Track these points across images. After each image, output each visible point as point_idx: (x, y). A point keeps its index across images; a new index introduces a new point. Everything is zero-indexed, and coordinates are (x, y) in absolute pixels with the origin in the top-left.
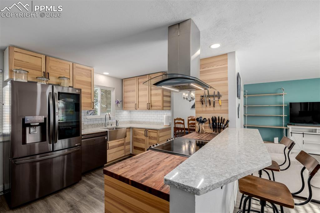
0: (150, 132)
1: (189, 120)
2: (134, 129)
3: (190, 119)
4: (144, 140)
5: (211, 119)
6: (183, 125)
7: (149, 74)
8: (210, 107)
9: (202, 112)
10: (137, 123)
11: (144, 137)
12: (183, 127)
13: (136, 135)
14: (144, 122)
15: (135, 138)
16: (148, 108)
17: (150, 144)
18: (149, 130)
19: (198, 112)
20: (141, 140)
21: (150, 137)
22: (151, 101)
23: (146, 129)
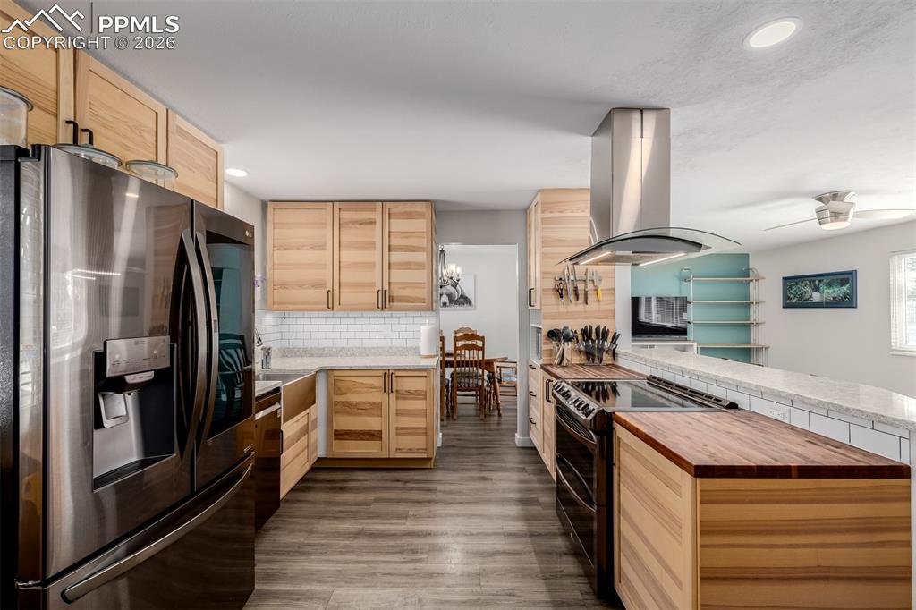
1: (456, 339)
2: (336, 373)
3: (459, 335)
4: (379, 406)
5: (579, 332)
6: (481, 352)
7: (382, 201)
8: (576, 304)
9: (559, 316)
10: (312, 355)
11: (377, 397)
12: (480, 358)
13: (345, 394)
14: (342, 349)
15: (339, 402)
16: (380, 306)
17: (399, 413)
18: (399, 373)
19: (548, 316)
20: (367, 406)
21: (402, 394)
22: (389, 283)
23: (387, 372)
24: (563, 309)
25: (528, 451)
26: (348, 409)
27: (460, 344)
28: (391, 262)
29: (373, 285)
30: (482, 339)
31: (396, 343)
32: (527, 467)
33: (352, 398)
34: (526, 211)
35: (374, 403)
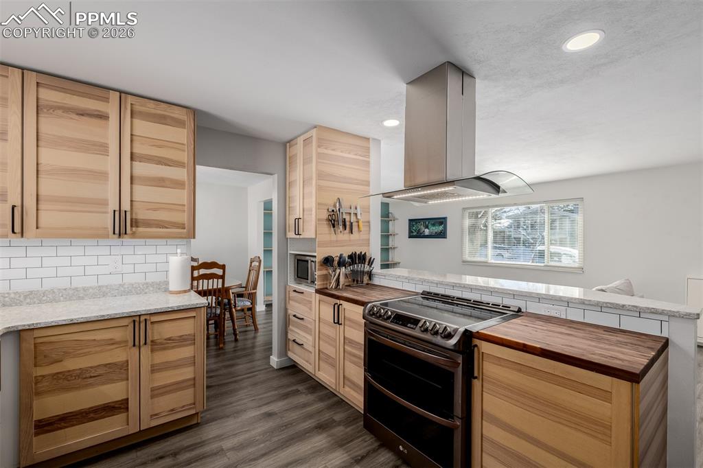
0: (156, 326)
4: (123, 366)
6: (220, 281)
7: (121, 92)
8: (344, 234)
9: (330, 244)
11: (118, 356)
12: (220, 286)
13: (55, 362)
15: (43, 376)
16: (117, 231)
17: (154, 369)
18: (154, 319)
19: (323, 244)
20: (100, 371)
21: (161, 344)
22: (132, 201)
23: (137, 319)
24: (334, 237)
25: (290, 371)
26: (66, 383)
27: (196, 274)
28: (134, 175)
29: (104, 203)
30: (223, 267)
31: (129, 279)
32: (300, 388)
33: (71, 364)
34: (286, 145)
35: (115, 364)
